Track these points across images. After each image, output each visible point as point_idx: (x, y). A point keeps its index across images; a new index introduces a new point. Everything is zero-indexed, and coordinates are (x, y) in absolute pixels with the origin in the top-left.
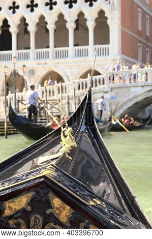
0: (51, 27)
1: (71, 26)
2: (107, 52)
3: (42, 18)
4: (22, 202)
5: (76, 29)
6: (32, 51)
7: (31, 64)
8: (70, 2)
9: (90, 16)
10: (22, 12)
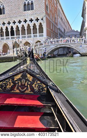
0: (26, 28)
1: (32, 28)
3: (23, 25)
5: (33, 29)
6: (21, 36)
7: (20, 40)
8: (31, 20)
9: (37, 24)
10: (17, 24)
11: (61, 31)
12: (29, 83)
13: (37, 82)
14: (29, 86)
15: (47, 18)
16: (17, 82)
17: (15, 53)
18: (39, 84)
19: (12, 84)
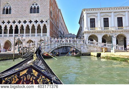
0: (30, 28)
1: (36, 28)
2: (46, 35)
3: (28, 25)
4: (25, 72)
6: (25, 34)
7: (24, 38)
8: (36, 22)
9: (42, 26)
10: (22, 23)
12: (35, 78)
13: (41, 77)
14: (34, 81)
15: (50, 21)
16: (22, 77)
17: (17, 50)
18: (44, 78)
19: (17, 80)
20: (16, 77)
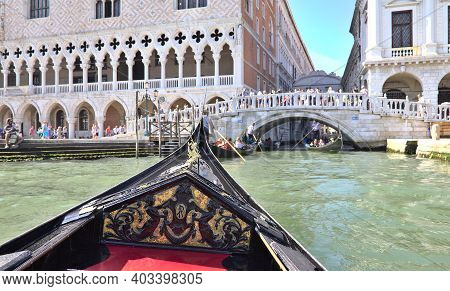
0: (180, 59)
1: (198, 58)
2: (231, 82)
3: (172, 51)
4: (169, 194)
5: (202, 62)
6: (163, 80)
7: (162, 91)
8: (198, 36)
9: (216, 49)
10: (154, 45)
11: (286, 73)
12: (199, 215)
13: (221, 213)
14: (196, 224)
15: (245, 31)
16: (160, 211)
18: (228, 218)
19: (146, 217)
20: (142, 209)
